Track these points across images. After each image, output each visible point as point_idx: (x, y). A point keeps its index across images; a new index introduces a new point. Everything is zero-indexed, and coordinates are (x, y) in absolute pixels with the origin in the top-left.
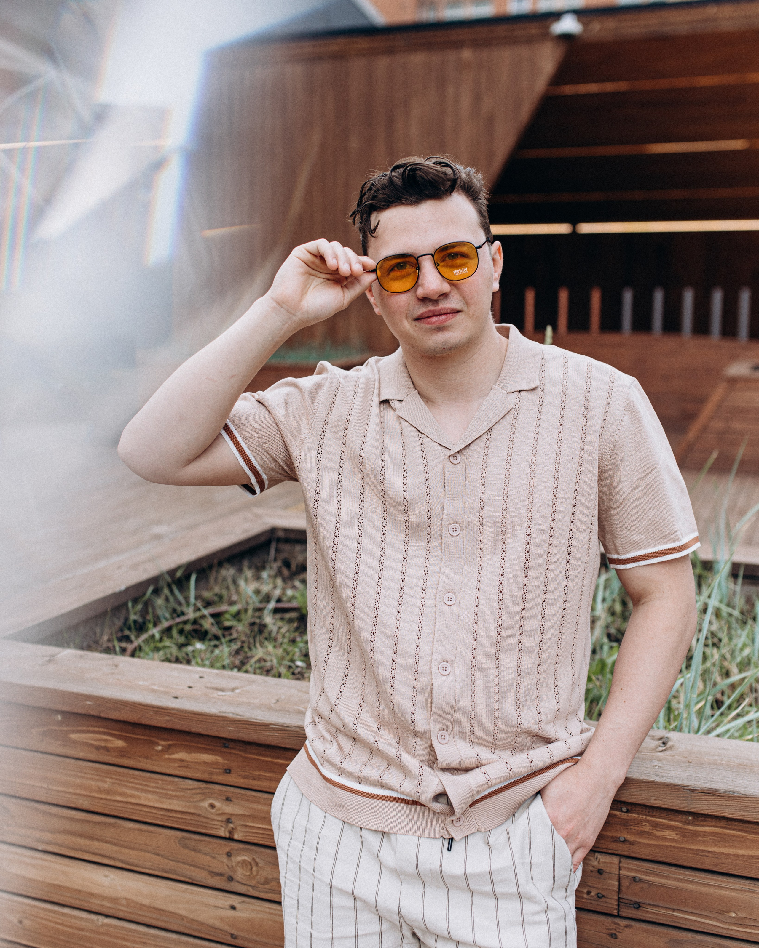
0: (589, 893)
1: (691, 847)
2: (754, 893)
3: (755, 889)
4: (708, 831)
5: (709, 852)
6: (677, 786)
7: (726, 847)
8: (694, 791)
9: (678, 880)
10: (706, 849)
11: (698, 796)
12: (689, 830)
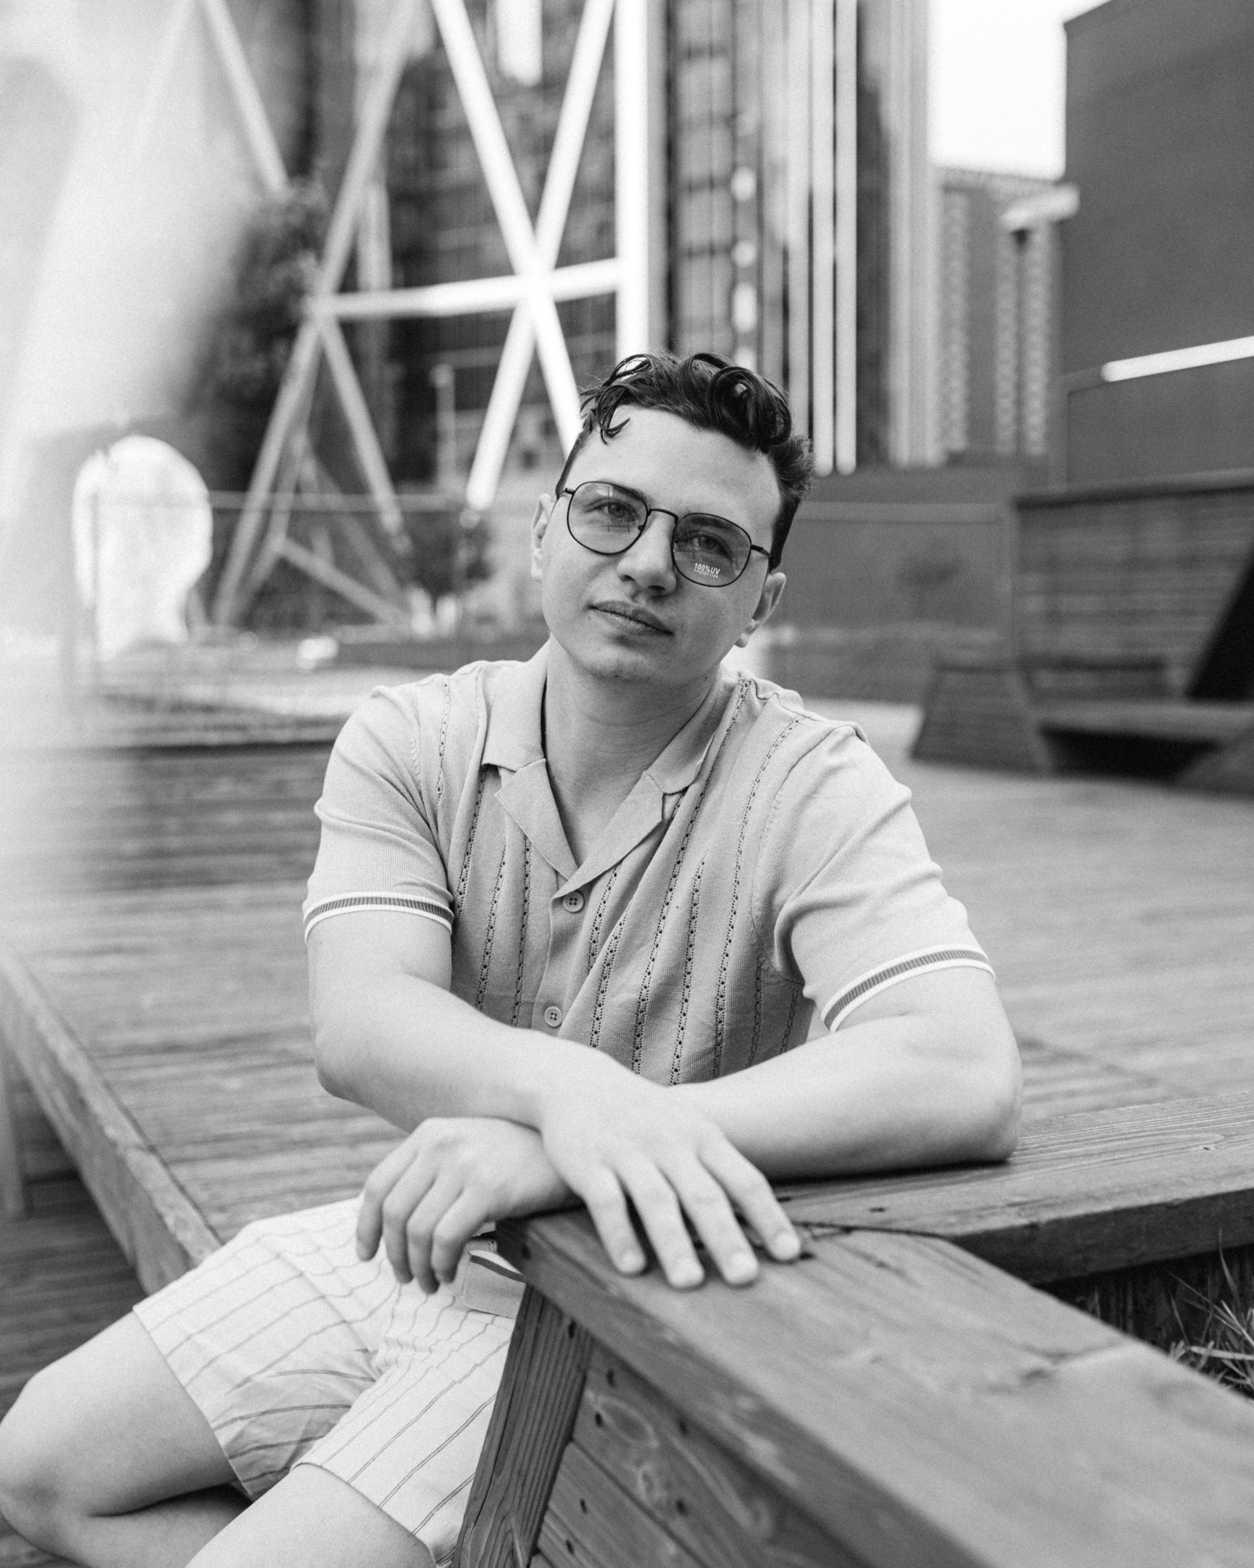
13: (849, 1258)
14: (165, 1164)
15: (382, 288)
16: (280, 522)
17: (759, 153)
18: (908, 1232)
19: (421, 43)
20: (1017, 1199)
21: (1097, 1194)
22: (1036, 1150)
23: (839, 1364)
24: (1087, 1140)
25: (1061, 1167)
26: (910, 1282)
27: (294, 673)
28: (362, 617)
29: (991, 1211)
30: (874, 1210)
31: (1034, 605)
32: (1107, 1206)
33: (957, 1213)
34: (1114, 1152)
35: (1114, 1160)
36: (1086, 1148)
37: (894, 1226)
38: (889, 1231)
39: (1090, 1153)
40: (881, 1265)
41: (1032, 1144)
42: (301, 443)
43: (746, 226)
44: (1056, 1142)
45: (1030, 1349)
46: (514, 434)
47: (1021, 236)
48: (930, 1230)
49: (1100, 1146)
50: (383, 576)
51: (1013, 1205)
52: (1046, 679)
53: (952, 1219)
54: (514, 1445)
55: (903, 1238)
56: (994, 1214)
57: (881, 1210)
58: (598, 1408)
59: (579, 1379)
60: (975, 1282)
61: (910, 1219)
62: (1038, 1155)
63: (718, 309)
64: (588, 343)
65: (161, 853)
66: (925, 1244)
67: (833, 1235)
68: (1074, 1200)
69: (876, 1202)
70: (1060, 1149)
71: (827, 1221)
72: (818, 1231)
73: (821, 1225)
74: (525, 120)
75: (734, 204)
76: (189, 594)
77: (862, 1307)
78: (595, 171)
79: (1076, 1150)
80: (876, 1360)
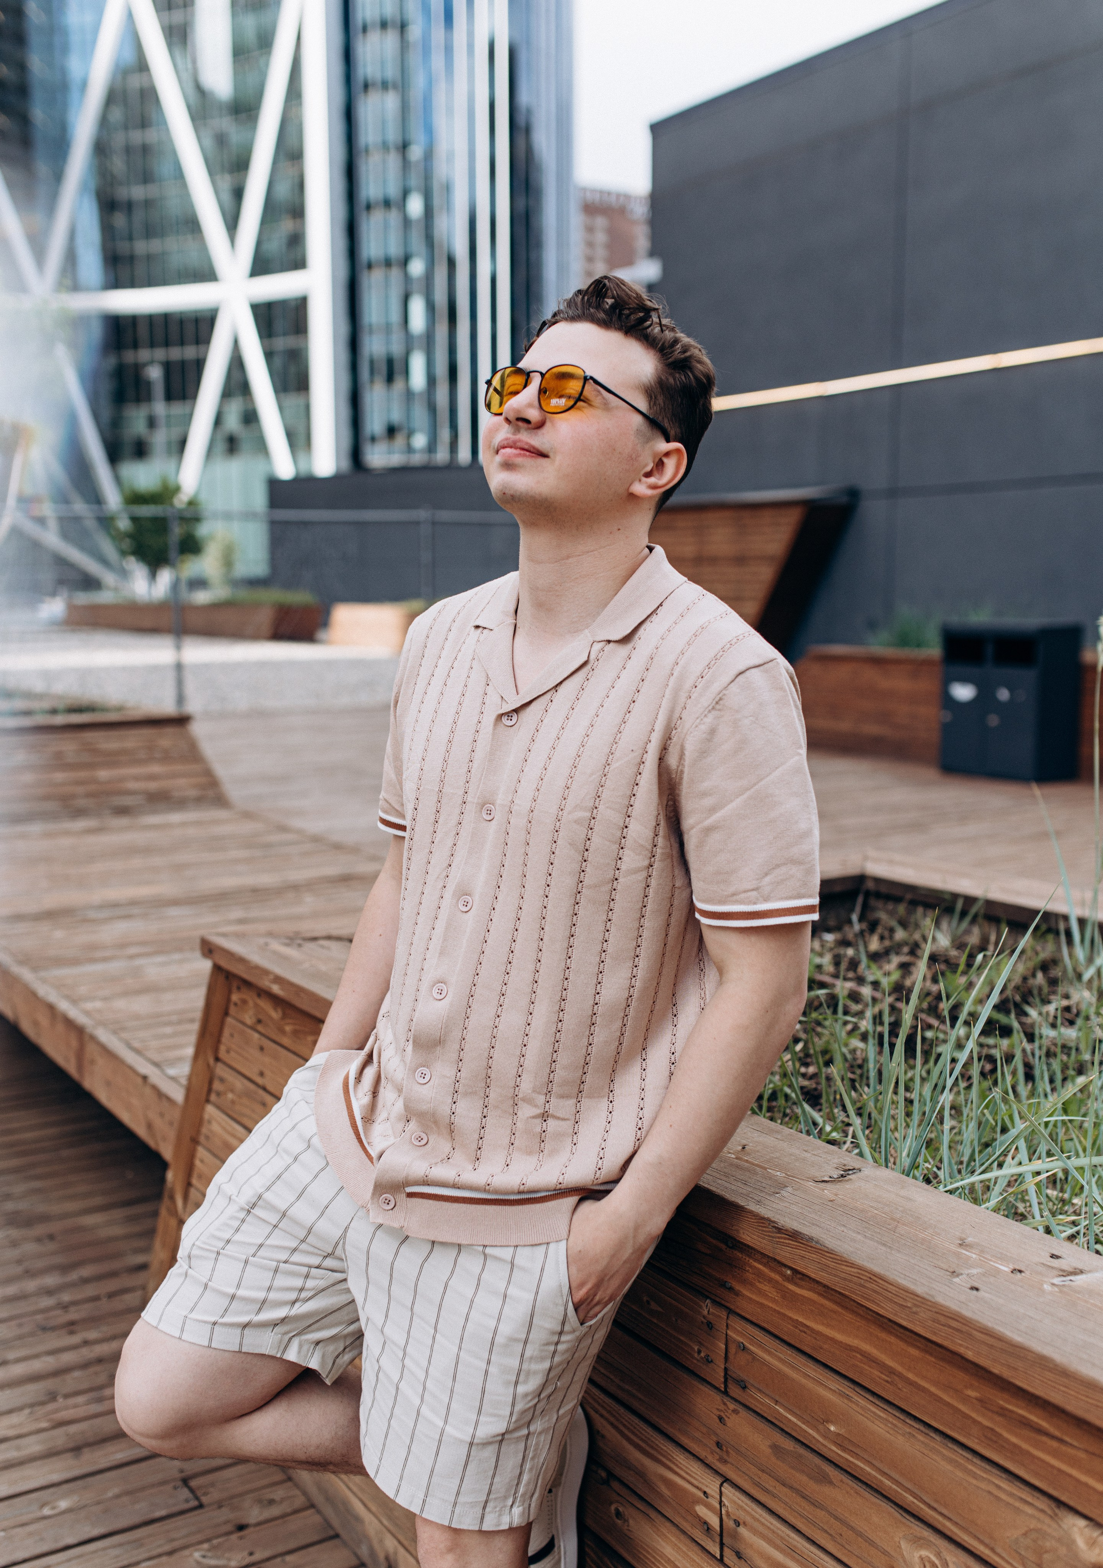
0: (699, 1352)
1: (790, 1314)
2: (851, 1401)
3: (854, 1396)
4: (806, 1295)
5: (807, 1327)
6: (763, 1218)
7: (823, 1324)
8: (779, 1230)
9: (780, 1360)
10: (805, 1322)
11: (781, 1238)
12: (788, 1289)
15: (95, 287)
17: (428, 177)
28: (92, 584)
43: (417, 242)
46: (218, 421)
50: (108, 548)
63: (395, 316)
64: (281, 343)
75: (406, 222)
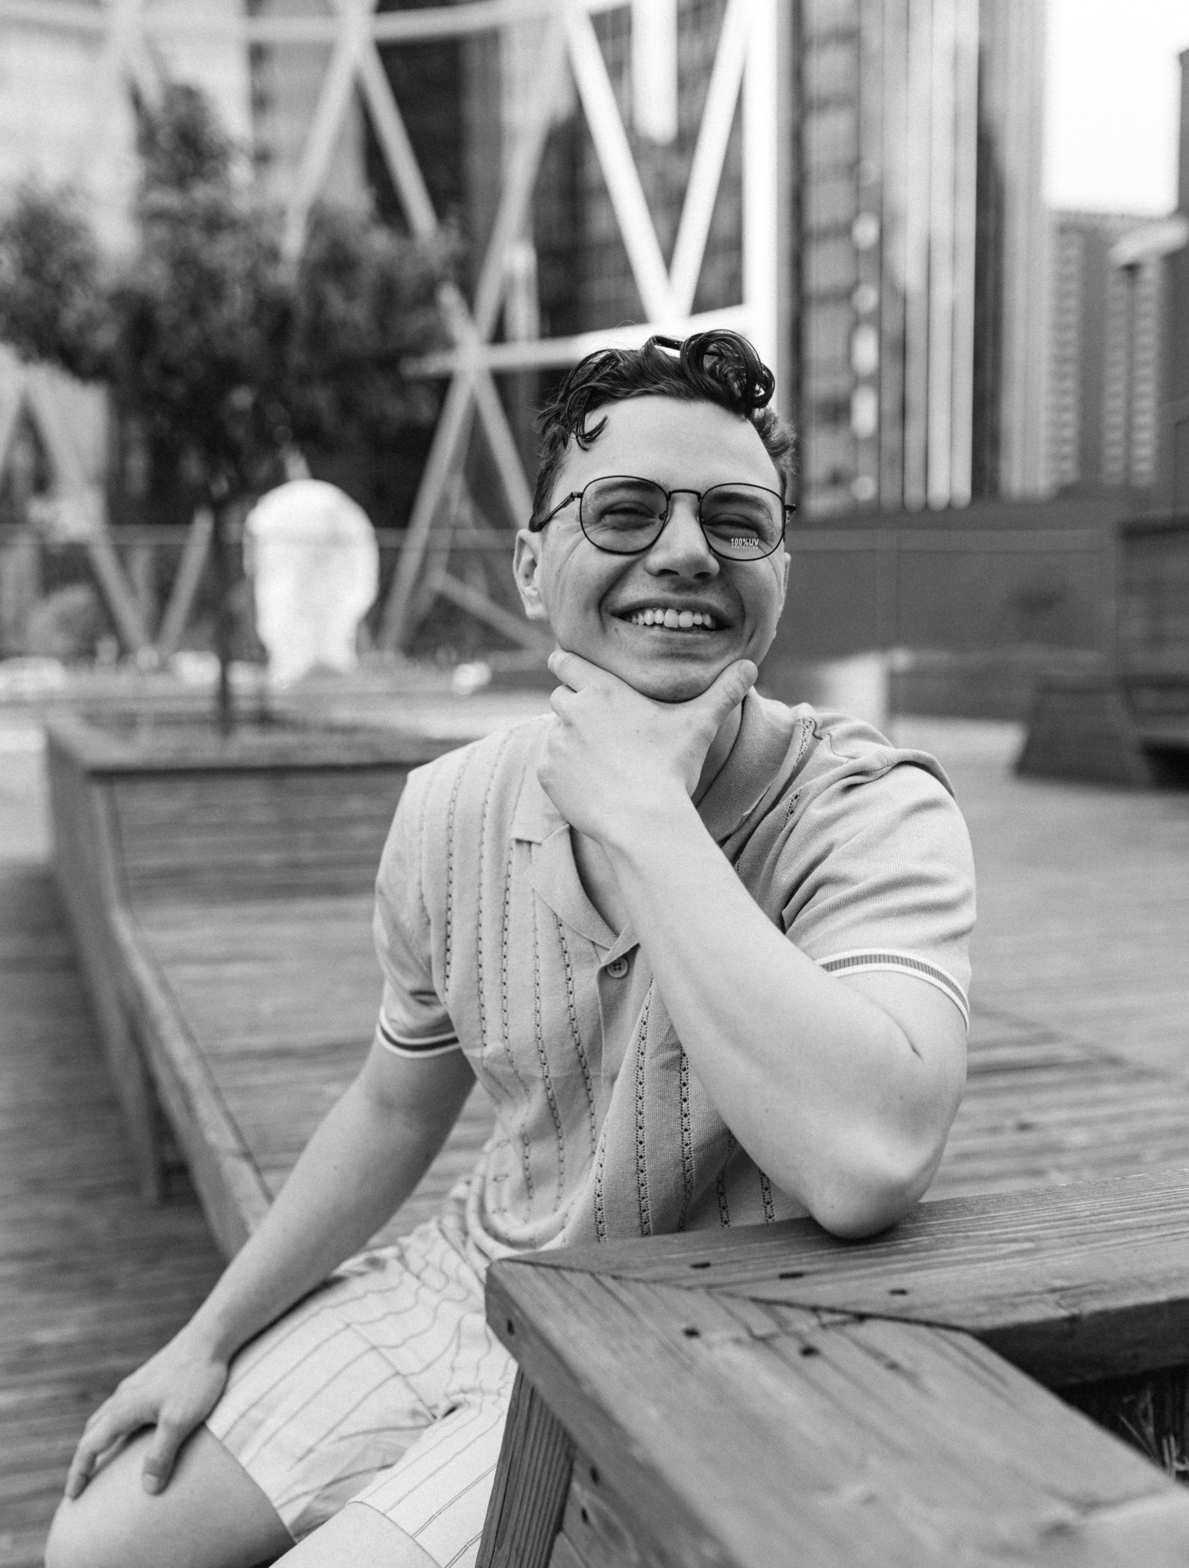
13: (858, 1355)
14: (258, 1170)
15: (529, 339)
16: (440, 560)
17: (881, 203)
18: (928, 1324)
19: (562, 106)
20: (1058, 1283)
21: (1152, 1279)
22: (1086, 1219)
23: (824, 1503)
24: (1146, 1208)
25: (1112, 1242)
26: (923, 1391)
27: (450, 697)
28: (512, 646)
29: (1027, 1298)
30: (894, 1292)
31: (1137, 627)
32: (1162, 1296)
33: (987, 1299)
34: (1176, 1223)
35: (1174, 1234)
36: (1143, 1218)
37: (914, 1315)
38: (907, 1321)
39: (1146, 1224)
40: (893, 1366)
41: (1084, 1211)
42: (458, 486)
43: (867, 271)
44: (1110, 1209)
45: (1053, 1492)
47: (1132, 269)
48: (955, 1322)
49: (1159, 1216)
51: (1053, 1291)
52: (1148, 699)
53: (981, 1308)
54: (511, 1524)
55: (922, 1330)
56: (1030, 1302)
57: (903, 1292)
58: (584, 1503)
59: (567, 1468)
60: (999, 1395)
61: (931, 1306)
62: (1089, 1226)
63: (840, 350)
65: (296, 866)
66: (946, 1340)
67: (844, 1323)
68: (1126, 1286)
69: (897, 1282)
70: (1114, 1219)
71: (838, 1307)
72: (827, 1318)
73: (832, 1311)
74: (661, 175)
75: (857, 253)
76: (359, 626)
77: (860, 1423)
78: (726, 224)
79: (1130, 1221)
80: (870, 1500)
